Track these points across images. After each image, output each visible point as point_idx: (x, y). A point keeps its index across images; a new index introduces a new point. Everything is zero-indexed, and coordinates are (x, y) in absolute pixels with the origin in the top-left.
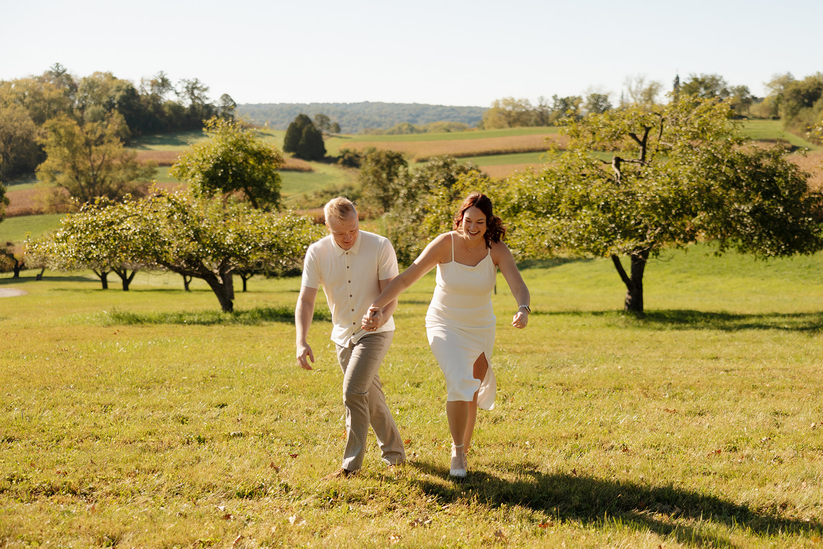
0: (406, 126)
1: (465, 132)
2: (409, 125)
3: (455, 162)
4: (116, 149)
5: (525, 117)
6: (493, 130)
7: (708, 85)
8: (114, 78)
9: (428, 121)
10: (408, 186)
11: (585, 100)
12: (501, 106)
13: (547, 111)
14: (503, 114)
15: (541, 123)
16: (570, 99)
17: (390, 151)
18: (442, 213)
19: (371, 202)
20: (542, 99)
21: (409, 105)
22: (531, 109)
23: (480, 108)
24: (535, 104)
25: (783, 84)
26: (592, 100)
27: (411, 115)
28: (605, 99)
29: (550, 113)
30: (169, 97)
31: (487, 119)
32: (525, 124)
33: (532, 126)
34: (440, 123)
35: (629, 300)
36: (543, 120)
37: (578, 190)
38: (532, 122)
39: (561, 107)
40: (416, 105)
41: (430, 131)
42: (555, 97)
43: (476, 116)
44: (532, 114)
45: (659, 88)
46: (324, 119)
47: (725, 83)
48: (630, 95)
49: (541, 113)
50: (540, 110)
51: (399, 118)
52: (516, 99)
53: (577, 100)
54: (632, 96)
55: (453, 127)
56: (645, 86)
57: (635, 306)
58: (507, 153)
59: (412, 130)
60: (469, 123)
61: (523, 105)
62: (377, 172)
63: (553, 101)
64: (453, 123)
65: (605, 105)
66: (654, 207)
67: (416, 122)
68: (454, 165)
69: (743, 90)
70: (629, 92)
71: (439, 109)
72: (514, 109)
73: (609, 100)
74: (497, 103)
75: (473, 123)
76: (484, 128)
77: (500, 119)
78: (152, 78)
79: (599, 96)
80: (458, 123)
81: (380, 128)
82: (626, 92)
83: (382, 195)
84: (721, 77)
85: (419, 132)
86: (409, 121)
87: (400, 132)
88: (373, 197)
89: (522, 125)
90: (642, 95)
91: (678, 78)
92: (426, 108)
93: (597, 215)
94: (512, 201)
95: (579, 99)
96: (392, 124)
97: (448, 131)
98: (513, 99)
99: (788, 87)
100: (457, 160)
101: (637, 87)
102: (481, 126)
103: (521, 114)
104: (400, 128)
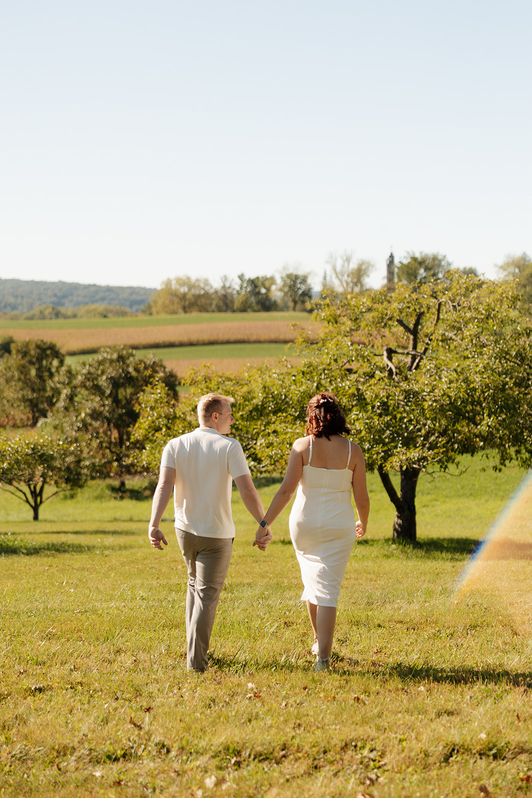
0: (50, 310)
1: (127, 319)
2: (53, 309)
3: (132, 355)
5: (203, 300)
6: (163, 316)
7: (430, 266)
9: (78, 304)
10: (72, 385)
11: (279, 281)
12: (174, 286)
13: (232, 295)
14: (176, 295)
15: (224, 308)
16: (261, 279)
17: (42, 341)
18: (160, 416)
19: (15, 405)
20: (225, 278)
21: (54, 283)
22: (212, 291)
23: (144, 289)
24: (216, 284)
25: (519, 267)
26: (288, 281)
27: (55, 295)
28: (304, 280)
29: (235, 296)
31: (155, 302)
32: (204, 309)
33: (213, 311)
34: (92, 307)
35: (399, 525)
36: (226, 305)
37: (347, 388)
38: (213, 306)
39: (249, 289)
40: (63, 284)
41: (81, 317)
42: (241, 277)
43: (139, 298)
44: (213, 296)
45: (371, 267)
47: (449, 264)
48: (334, 276)
49: (225, 296)
50: (223, 292)
51: (40, 299)
52: (193, 279)
53: (268, 282)
54: (337, 277)
55: (111, 311)
56: (353, 265)
57: (406, 532)
58: (181, 345)
59: (57, 315)
60: (131, 306)
61: (202, 285)
62: (24, 367)
63: (239, 282)
64: (111, 307)
65: (303, 287)
66: (442, 409)
67: (62, 305)
68: (131, 359)
69: (471, 272)
70: (333, 272)
71: (92, 289)
72: (190, 289)
73: (309, 281)
74: (168, 283)
75: (135, 308)
76: (151, 314)
77: (172, 302)
79: (297, 277)
80: (118, 307)
81: (15, 312)
82: (330, 272)
83: (30, 397)
84: (445, 257)
85: (66, 317)
86: (53, 303)
87: (42, 317)
88: (18, 398)
89: (200, 311)
90: (348, 276)
91: (392, 257)
92: (75, 287)
93: (372, 418)
94: (254, 401)
95: (272, 280)
96: (31, 307)
97: (105, 316)
98: (188, 278)
99: (524, 270)
100: (134, 352)
101: (343, 266)
102: (148, 311)
103: (199, 297)
104: (41, 312)
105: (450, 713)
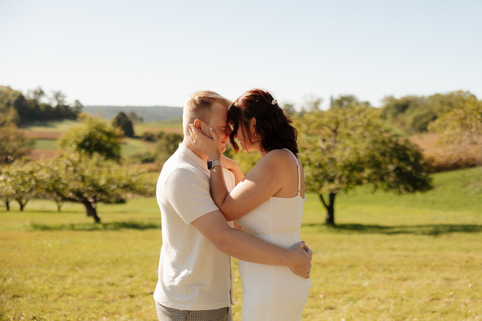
4: (12, 129)
8: (11, 90)
17: (175, 134)
30: (44, 100)
45: (322, 101)
46: (134, 115)
47: (358, 99)
56: (315, 100)
57: (330, 221)
65: (292, 110)
69: (367, 103)
73: (294, 108)
78: (34, 90)
81: (166, 121)
84: (355, 96)
87: (177, 123)
91: (332, 97)
104: (177, 121)
105: (331, 308)
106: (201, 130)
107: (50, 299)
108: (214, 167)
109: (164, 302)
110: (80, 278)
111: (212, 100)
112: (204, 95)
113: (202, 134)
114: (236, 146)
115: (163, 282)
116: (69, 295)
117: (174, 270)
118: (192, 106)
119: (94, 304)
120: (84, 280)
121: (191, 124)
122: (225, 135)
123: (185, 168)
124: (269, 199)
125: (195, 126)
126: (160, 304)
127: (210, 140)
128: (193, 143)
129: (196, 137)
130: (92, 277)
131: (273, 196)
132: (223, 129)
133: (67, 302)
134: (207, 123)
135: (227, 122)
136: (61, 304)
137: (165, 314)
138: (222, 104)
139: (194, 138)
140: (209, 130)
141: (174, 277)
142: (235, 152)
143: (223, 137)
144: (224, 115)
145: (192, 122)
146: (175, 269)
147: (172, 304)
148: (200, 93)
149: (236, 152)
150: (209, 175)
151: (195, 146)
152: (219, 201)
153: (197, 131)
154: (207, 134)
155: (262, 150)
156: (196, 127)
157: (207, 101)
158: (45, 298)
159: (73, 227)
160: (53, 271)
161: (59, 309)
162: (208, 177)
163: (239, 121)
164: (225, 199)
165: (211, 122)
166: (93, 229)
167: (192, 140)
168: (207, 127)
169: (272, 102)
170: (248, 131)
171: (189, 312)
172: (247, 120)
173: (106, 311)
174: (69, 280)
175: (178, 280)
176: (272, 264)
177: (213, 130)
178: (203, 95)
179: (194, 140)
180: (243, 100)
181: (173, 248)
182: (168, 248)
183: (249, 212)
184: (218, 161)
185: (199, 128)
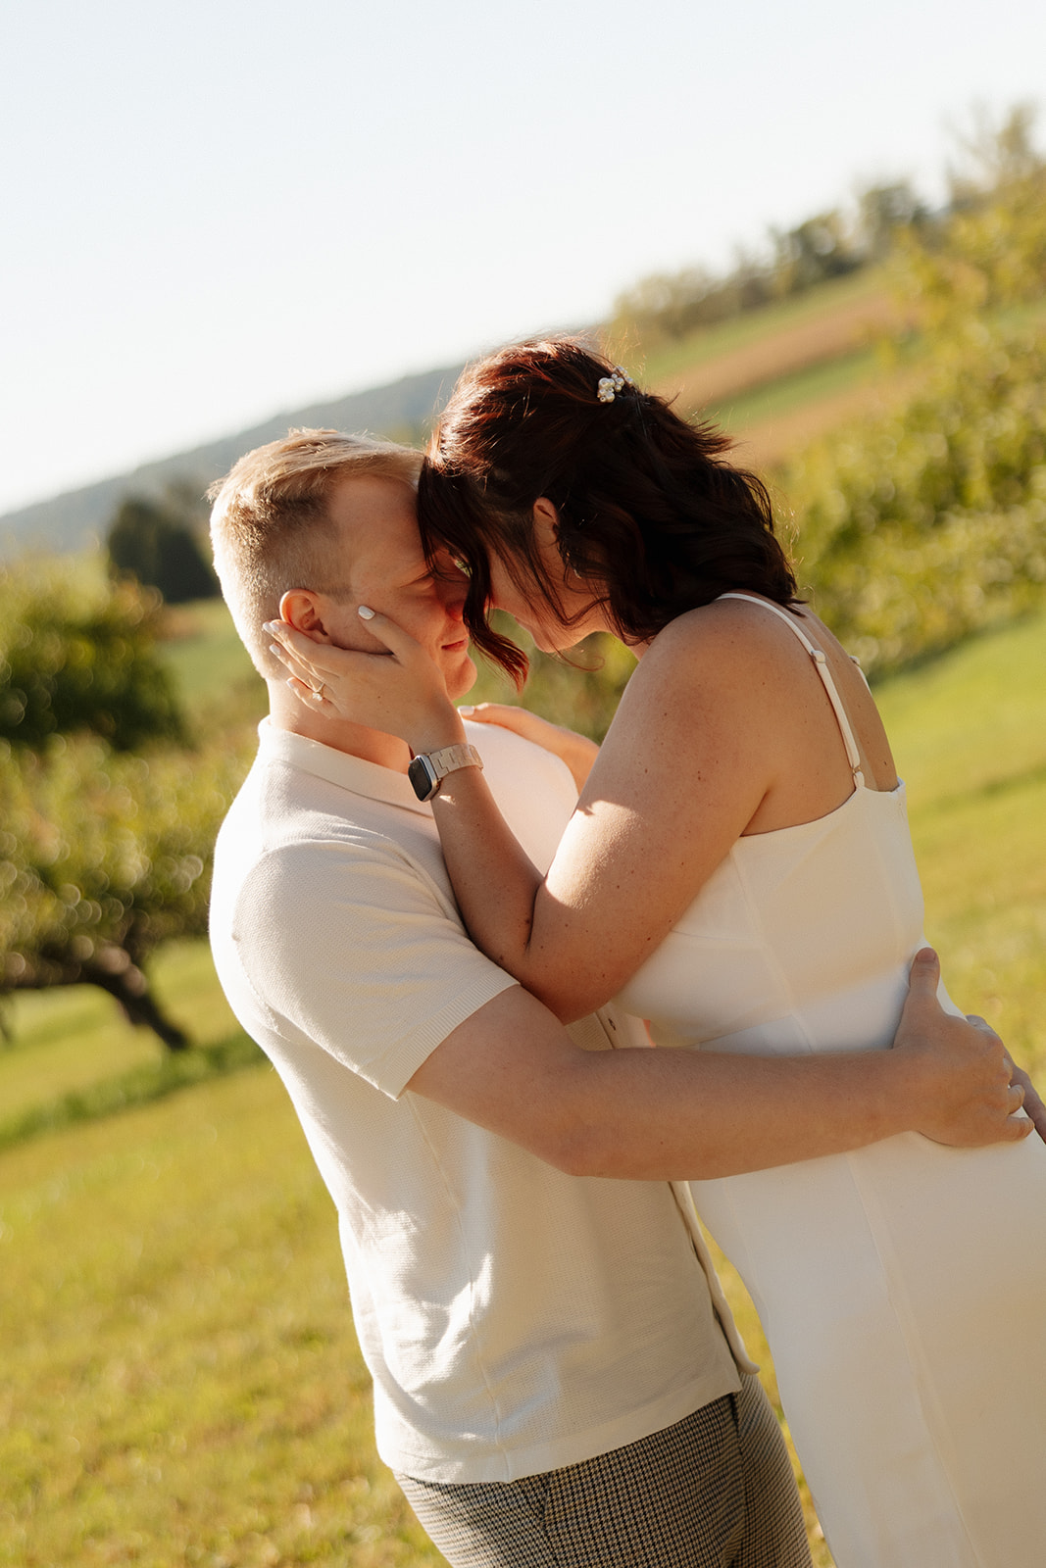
106: (325, 634)
107: (55, 1489)
108: (439, 784)
109: (425, 1462)
110: (162, 1351)
111: (319, 480)
112: (277, 472)
113: (337, 653)
114: (510, 652)
115: (392, 1378)
116: (126, 1448)
117: (422, 1310)
118: (245, 543)
119: (244, 1464)
120: (182, 1355)
121: (271, 624)
122: (443, 613)
123: (301, 841)
124: (728, 853)
125: (292, 627)
126: (411, 1475)
127: (382, 663)
128: (312, 701)
129: (315, 674)
130: (211, 1331)
131: (742, 836)
132: (425, 587)
133: (126, 1485)
134: (341, 593)
135: (427, 550)
136: (104, 1505)
137: (445, 1516)
138: (375, 476)
139: (307, 680)
140: (360, 623)
141: (431, 1342)
142: (514, 682)
143: (436, 627)
144: (403, 526)
145: (268, 612)
146: (424, 1304)
147: (459, 1464)
148: (259, 465)
149: (516, 679)
150: (431, 828)
151: (329, 714)
152: (506, 938)
153: (306, 643)
154: (362, 643)
155: (625, 641)
156: (299, 627)
157: (298, 493)
158: (29, 1495)
159: (77, 1111)
160: (37, 1355)
161: (98, 1533)
162: (428, 840)
163: (480, 531)
164: (530, 922)
165: (356, 580)
166: (166, 1089)
167: (302, 693)
168: (344, 610)
169: (602, 392)
170: (536, 563)
171: (544, 1480)
172: (516, 515)
173: (306, 1479)
174: (115, 1377)
175: (447, 1351)
176: (838, 1144)
177: (378, 613)
178: (271, 471)
179: (314, 689)
180: (464, 432)
181: (384, 1211)
182: (364, 1218)
183: (658, 945)
184: (450, 749)
185: (311, 629)
